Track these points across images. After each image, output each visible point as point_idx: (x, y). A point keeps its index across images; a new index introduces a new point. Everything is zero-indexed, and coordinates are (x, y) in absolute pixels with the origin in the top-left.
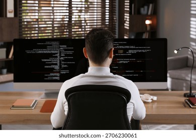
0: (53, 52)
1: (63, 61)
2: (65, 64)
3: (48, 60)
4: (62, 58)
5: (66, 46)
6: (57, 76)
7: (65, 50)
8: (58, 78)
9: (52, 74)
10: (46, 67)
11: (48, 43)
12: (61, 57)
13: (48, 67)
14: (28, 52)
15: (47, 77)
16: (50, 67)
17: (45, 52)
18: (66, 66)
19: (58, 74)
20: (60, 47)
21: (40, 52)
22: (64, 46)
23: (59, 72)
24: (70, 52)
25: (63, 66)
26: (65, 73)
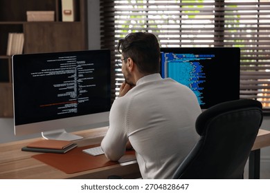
0: (68, 72)
1: (81, 84)
2: (83, 89)
3: (62, 85)
4: (80, 81)
5: (84, 62)
6: (73, 108)
7: (84, 67)
8: (75, 110)
9: (67, 106)
10: (59, 95)
11: (61, 59)
12: (78, 78)
13: (62, 95)
14: (35, 75)
15: (60, 111)
16: (65, 95)
17: (58, 73)
18: (85, 91)
19: (75, 105)
20: (77, 64)
21: (51, 73)
22: (82, 62)
23: (77, 101)
24: (90, 71)
25: (81, 92)
26: (83, 101)
